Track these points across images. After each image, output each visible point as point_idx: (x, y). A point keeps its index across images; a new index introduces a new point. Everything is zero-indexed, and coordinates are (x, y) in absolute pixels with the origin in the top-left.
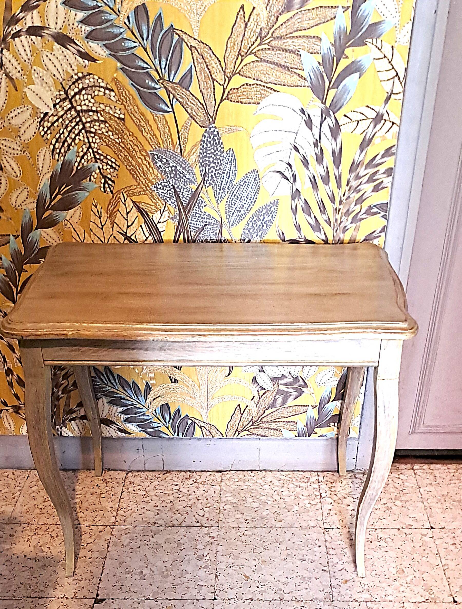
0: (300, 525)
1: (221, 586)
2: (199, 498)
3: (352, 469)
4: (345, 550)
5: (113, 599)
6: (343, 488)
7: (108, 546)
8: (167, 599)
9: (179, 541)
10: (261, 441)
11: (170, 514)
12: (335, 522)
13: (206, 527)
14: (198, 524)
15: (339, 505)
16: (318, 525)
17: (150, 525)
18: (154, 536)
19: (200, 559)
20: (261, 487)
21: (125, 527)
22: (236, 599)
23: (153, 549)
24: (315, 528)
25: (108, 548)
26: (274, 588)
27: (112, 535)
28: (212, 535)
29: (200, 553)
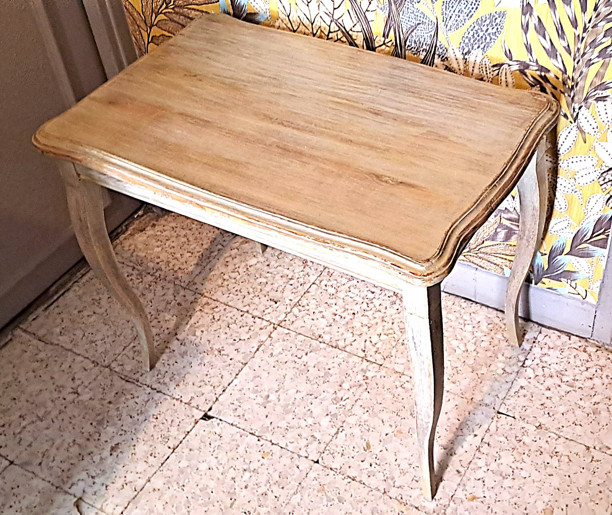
0: (473, 396)
1: (334, 448)
2: (385, 319)
3: (587, 337)
4: (501, 453)
5: (221, 420)
6: (558, 361)
7: (258, 349)
8: (271, 441)
9: (329, 369)
10: (477, 272)
11: (342, 330)
12: (517, 407)
13: (368, 361)
14: (362, 354)
15: (538, 385)
16: (493, 404)
17: (313, 337)
18: (308, 354)
19: (335, 402)
20: (462, 326)
21: (288, 331)
22: (338, 471)
23: (297, 371)
24: (487, 408)
25: (256, 352)
26: (388, 473)
27: (270, 336)
28: (367, 374)
29: (340, 395)
